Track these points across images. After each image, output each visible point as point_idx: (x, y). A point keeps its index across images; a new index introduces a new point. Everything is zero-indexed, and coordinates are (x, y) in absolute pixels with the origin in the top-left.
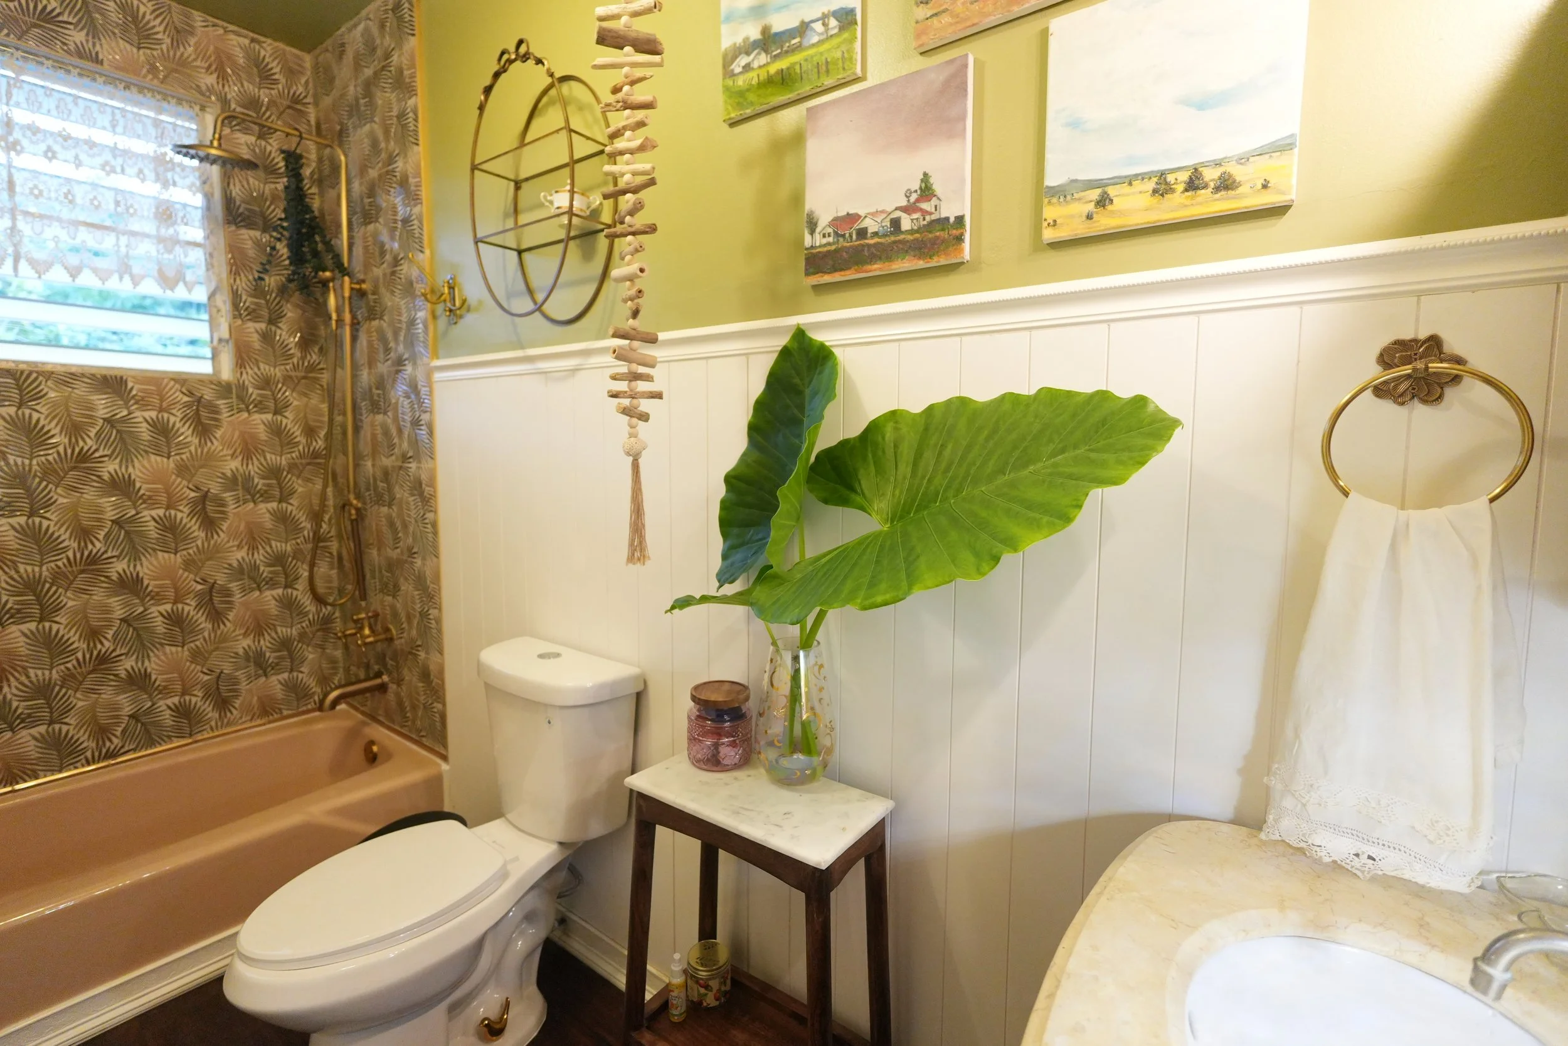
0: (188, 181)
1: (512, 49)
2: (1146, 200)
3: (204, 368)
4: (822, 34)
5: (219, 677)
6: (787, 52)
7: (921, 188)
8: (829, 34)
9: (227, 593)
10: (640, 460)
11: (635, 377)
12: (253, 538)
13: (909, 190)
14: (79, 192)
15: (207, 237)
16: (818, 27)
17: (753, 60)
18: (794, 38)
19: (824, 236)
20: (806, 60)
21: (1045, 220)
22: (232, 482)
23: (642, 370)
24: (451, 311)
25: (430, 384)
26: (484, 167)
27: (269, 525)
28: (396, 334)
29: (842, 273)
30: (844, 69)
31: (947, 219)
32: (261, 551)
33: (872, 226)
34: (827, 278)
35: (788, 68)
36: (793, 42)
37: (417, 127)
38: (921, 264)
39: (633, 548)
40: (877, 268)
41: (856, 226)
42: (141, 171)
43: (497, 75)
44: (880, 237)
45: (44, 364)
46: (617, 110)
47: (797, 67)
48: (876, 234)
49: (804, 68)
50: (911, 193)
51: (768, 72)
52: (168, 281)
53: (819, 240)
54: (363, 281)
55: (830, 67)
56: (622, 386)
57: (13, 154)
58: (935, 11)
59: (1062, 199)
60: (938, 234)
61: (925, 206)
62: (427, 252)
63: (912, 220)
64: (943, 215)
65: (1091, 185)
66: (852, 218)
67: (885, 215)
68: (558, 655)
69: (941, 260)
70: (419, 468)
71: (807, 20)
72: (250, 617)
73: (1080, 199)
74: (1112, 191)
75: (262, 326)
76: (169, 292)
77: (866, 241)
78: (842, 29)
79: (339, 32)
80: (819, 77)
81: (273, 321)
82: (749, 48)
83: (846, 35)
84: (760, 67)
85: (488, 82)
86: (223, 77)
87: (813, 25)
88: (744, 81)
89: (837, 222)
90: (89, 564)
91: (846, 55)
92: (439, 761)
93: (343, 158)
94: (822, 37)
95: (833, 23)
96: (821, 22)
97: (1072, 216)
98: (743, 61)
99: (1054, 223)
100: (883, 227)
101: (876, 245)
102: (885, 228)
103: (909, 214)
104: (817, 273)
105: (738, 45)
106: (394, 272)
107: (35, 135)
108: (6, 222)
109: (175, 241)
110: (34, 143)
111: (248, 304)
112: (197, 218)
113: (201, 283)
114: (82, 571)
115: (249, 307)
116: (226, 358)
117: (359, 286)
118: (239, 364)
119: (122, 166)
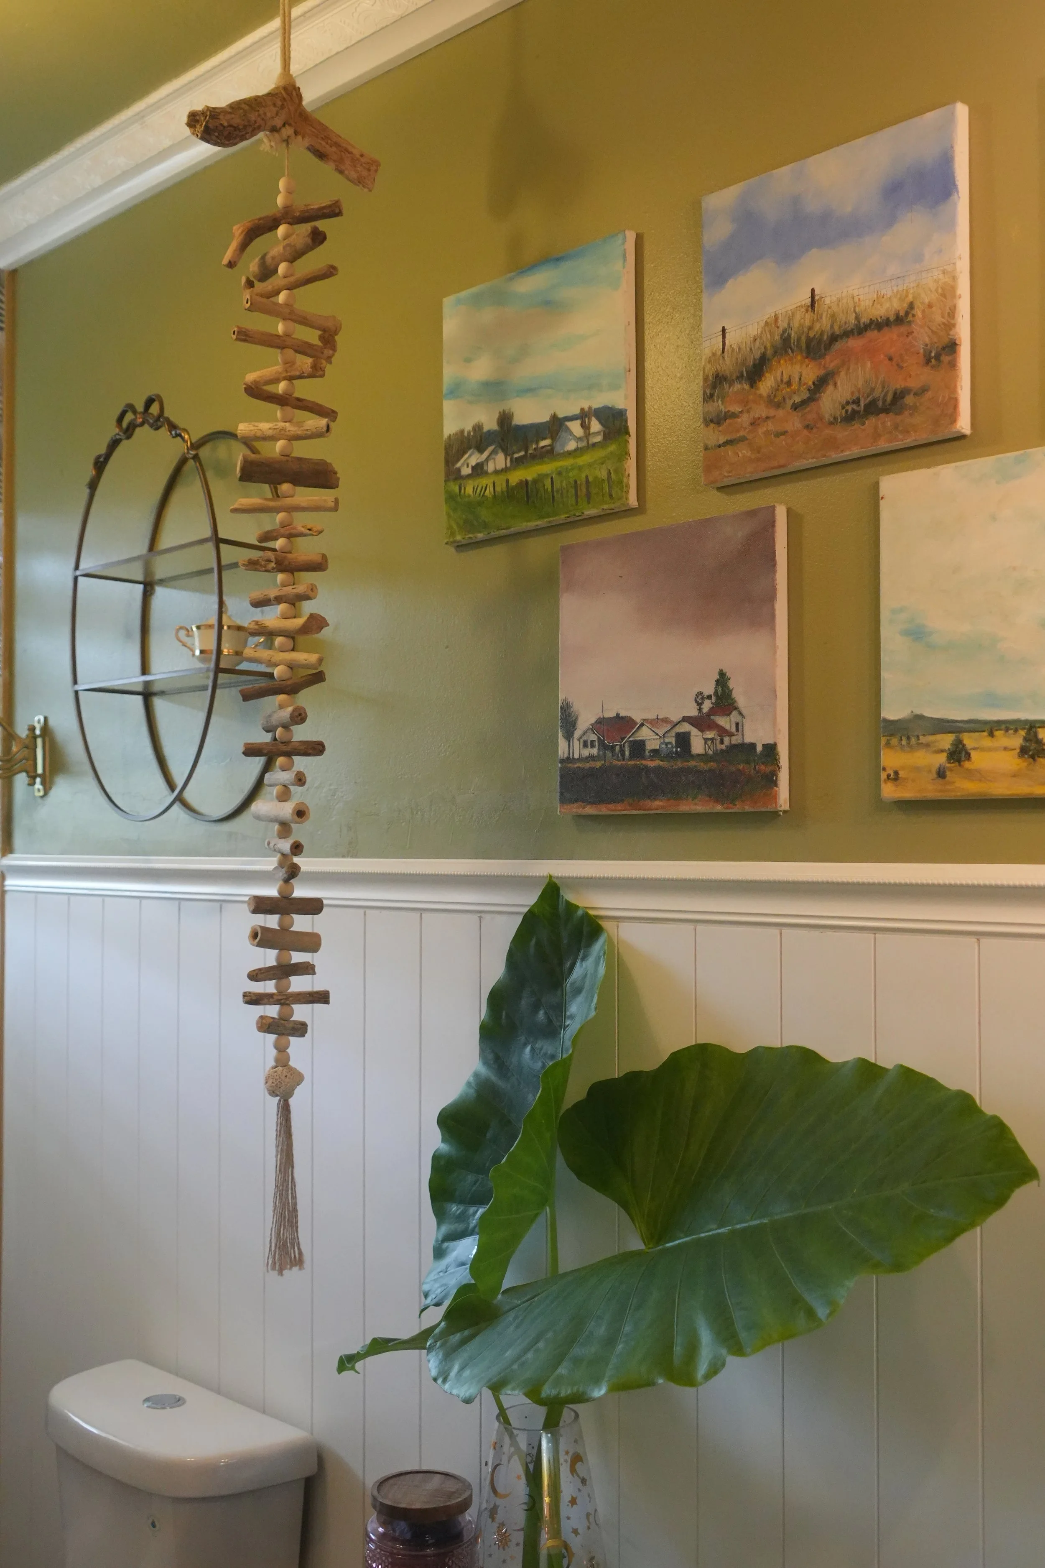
1: (139, 408)
2: (1009, 762)
4: (579, 439)
6: (533, 457)
7: (716, 693)
8: (592, 441)
10: (291, 1101)
11: (284, 971)
13: (700, 693)
16: (575, 427)
17: (487, 460)
18: (544, 439)
19: (585, 745)
20: (560, 473)
21: (884, 769)
23: (297, 957)
29: (611, 806)
30: (611, 496)
31: (753, 746)
33: (651, 739)
34: (590, 812)
35: (535, 481)
36: (543, 443)
38: (719, 809)
40: (659, 807)
41: (629, 737)
43: (115, 443)
44: (661, 758)
47: (548, 483)
48: (655, 752)
49: (557, 485)
50: (703, 698)
51: (507, 481)
53: (578, 750)
55: (593, 491)
56: (268, 986)
58: (728, 437)
59: (904, 742)
60: (741, 767)
61: (723, 721)
63: (706, 740)
64: (747, 740)
65: (943, 726)
66: (622, 724)
67: (669, 727)
68: (178, 1401)
69: (747, 805)
71: (561, 415)
73: (927, 745)
74: (969, 740)
77: (644, 762)
78: (607, 437)
80: (577, 500)
82: (481, 440)
83: (612, 448)
84: (496, 472)
87: (569, 424)
88: (475, 489)
89: (601, 724)
91: (612, 476)
94: (581, 445)
95: (595, 426)
96: (579, 422)
97: (917, 769)
98: (474, 458)
99: (895, 778)
100: (667, 744)
101: (658, 770)
102: (669, 746)
103: (702, 731)
104: (576, 801)
105: (466, 434)
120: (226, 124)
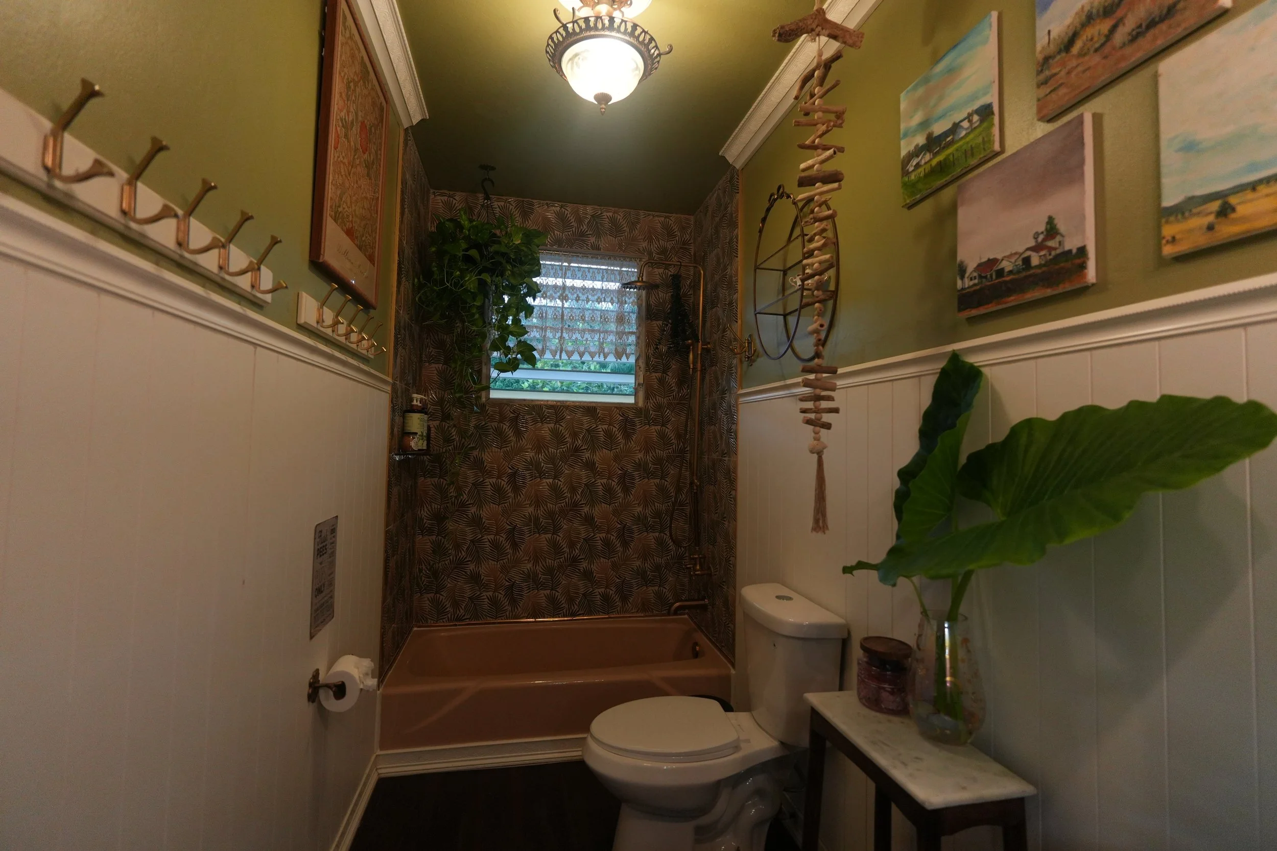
0: (631, 300)
1: (776, 192)
3: (631, 400)
4: (968, 128)
5: (623, 581)
6: (944, 148)
7: (1046, 229)
8: (973, 127)
9: (631, 531)
10: (824, 456)
11: (818, 398)
12: (646, 500)
13: (1036, 233)
14: (587, 314)
15: (637, 329)
16: (965, 124)
17: (921, 160)
18: (949, 137)
19: (971, 279)
20: (957, 150)
21: (1164, 238)
22: (639, 466)
23: (824, 393)
24: (748, 358)
25: (737, 404)
26: (762, 266)
27: (654, 493)
28: (722, 374)
29: (986, 307)
30: (984, 149)
31: (1070, 251)
32: (650, 509)
33: (1007, 265)
34: (974, 312)
35: (945, 159)
36: (948, 139)
37: (737, 246)
38: (1049, 292)
39: (816, 521)
40: (1013, 300)
41: (995, 268)
42: (612, 299)
43: (768, 210)
44: (1014, 274)
46: (811, 224)
47: (951, 157)
48: (1011, 272)
49: (956, 157)
50: (1038, 235)
51: (931, 165)
52: (619, 355)
53: (967, 283)
54: (709, 343)
55: (975, 151)
56: (809, 405)
58: (1052, 88)
59: (1180, 217)
60: (1062, 265)
61: (1051, 243)
62: (739, 321)
63: (1040, 256)
64: (1067, 249)
65: (1209, 198)
66: (992, 262)
67: (1018, 256)
68: (790, 599)
69: (1067, 287)
70: (729, 460)
71: (957, 121)
73: (1198, 213)
74: (1233, 200)
75: (658, 375)
76: (619, 361)
77: (1004, 279)
78: (982, 121)
79: (706, 200)
80: (966, 161)
81: (665, 372)
82: (918, 151)
83: (985, 125)
84: (926, 163)
85: (763, 216)
86: (650, 241)
87: (962, 124)
88: (915, 176)
89: (980, 267)
90: (574, 507)
91: (986, 139)
92: (729, 665)
93: (702, 272)
94: (968, 131)
95: (975, 118)
96: (967, 120)
97: (1190, 231)
98: (914, 162)
99: (1174, 240)
100: (1017, 265)
101: (1011, 281)
102: (1018, 266)
103: (1037, 252)
104: (967, 309)
105: (911, 152)
106: (723, 336)
107: (573, 290)
108: (558, 335)
109: (624, 333)
110: (572, 294)
111: (653, 363)
112: (634, 319)
113: (633, 354)
114: (571, 510)
115: (653, 364)
116: (641, 394)
117: (706, 347)
118: (647, 397)
119: (604, 298)
120: (788, 29)
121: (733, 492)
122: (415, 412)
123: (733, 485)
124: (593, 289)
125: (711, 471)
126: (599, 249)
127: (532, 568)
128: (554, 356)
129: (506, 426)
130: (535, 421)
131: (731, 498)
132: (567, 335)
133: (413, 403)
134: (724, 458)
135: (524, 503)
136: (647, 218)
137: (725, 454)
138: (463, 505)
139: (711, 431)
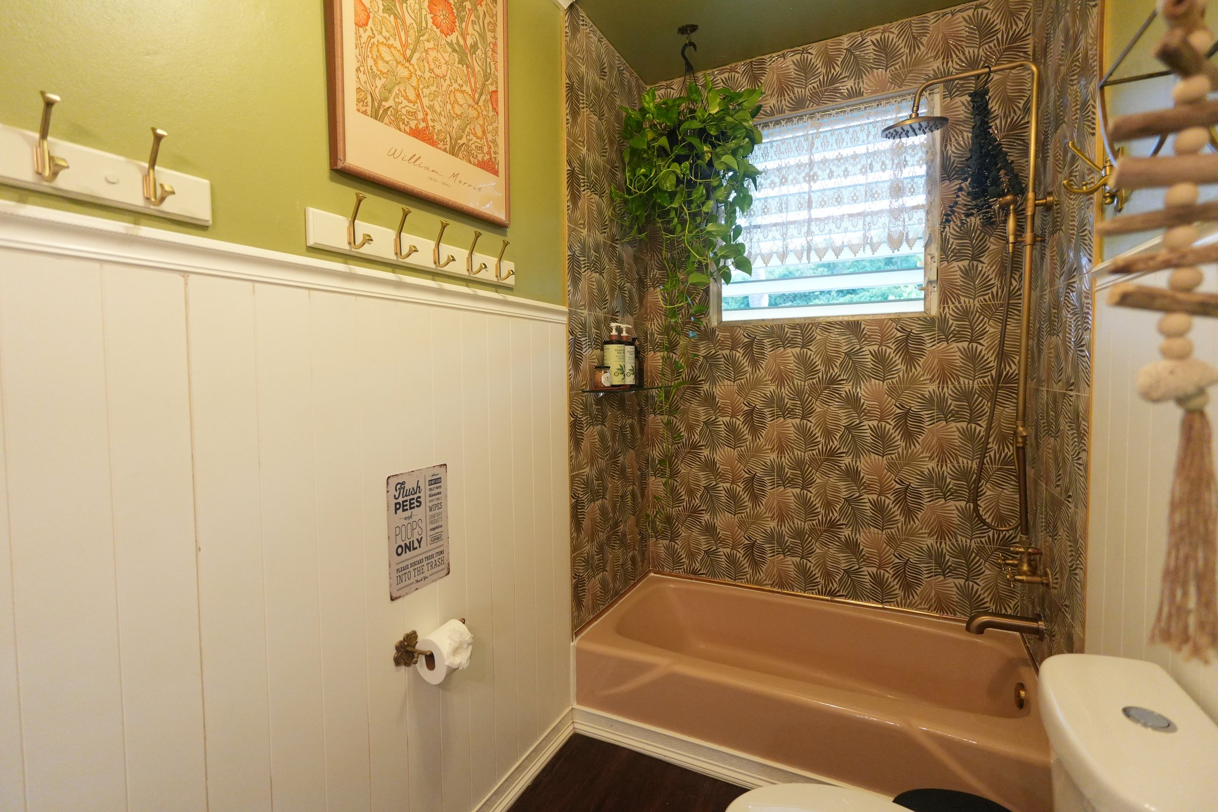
0: (917, 158)
3: (918, 307)
5: (906, 563)
9: (918, 496)
12: (943, 453)
15: (928, 199)
22: (930, 402)
24: (1111, 195)
25: (1092, 295)
27: (957, 442)
28: (1069, 243)
42: (883, 164)
45: (818, 317)
52: (895, 242)
54: (1050, 194)
57: (812, 183)
70: (1078, 396)
72: (935, 520)
75: (964, 264)
76: (896, 251)
81: (976, 257)
86: (947, 54)
90: (829, 456)
93: (1036, 71)
106: (1071, 172)
107: (824, 165)
108: (805, 229)
109: (902, 210)
110: (823, 170)
111: (954, 246)
112: (921, 186)
113: (920, 238)
114: (826, 460)
115: (955, 248)
116: (935, 298)
117: (1044, 201)
118: (944, 300)
119: (871, 165)
121: (1083, 455)
122: (613, 343)
123: (1083, 441)
124: (855, 157)
125: (1052, 413)
126: (860, 94)
127: (776, 527)
128: (800, 259)
129: (739, 354)
130: (775, 346)
131: (1080, 464)
132: (817, 228)
133: (612, 334)
134: (1071, 393)
135: (765, 448)
136: (941, 20)
137: (1071, 385)
138: (695, 446)
139: (1052, 346)
